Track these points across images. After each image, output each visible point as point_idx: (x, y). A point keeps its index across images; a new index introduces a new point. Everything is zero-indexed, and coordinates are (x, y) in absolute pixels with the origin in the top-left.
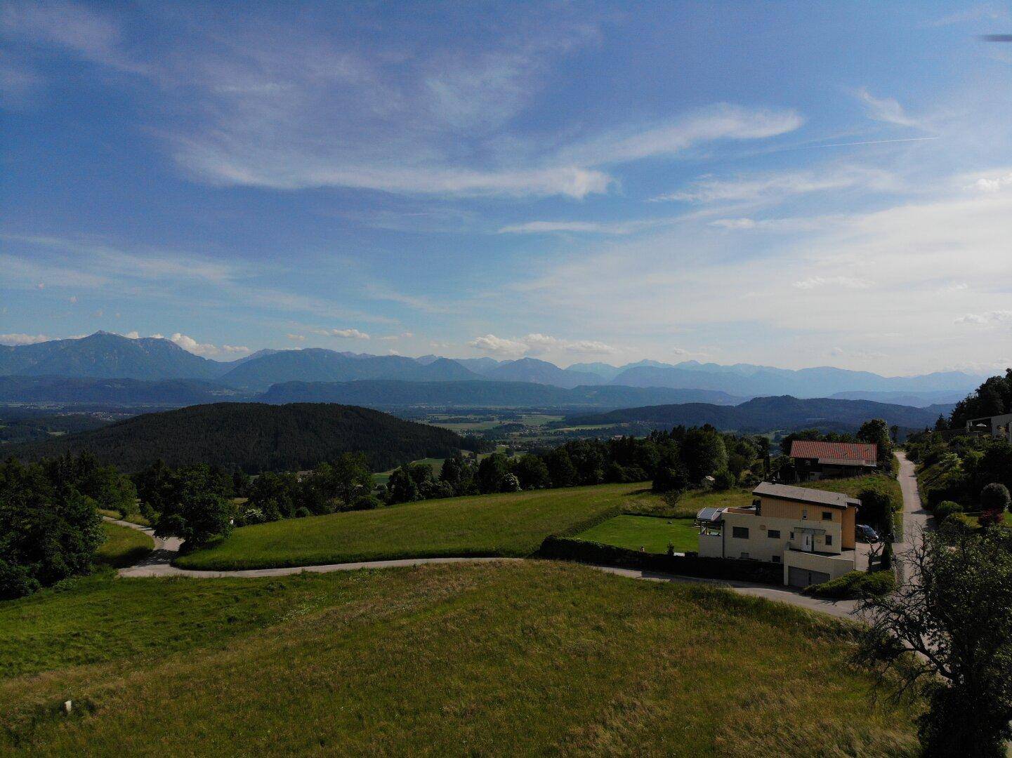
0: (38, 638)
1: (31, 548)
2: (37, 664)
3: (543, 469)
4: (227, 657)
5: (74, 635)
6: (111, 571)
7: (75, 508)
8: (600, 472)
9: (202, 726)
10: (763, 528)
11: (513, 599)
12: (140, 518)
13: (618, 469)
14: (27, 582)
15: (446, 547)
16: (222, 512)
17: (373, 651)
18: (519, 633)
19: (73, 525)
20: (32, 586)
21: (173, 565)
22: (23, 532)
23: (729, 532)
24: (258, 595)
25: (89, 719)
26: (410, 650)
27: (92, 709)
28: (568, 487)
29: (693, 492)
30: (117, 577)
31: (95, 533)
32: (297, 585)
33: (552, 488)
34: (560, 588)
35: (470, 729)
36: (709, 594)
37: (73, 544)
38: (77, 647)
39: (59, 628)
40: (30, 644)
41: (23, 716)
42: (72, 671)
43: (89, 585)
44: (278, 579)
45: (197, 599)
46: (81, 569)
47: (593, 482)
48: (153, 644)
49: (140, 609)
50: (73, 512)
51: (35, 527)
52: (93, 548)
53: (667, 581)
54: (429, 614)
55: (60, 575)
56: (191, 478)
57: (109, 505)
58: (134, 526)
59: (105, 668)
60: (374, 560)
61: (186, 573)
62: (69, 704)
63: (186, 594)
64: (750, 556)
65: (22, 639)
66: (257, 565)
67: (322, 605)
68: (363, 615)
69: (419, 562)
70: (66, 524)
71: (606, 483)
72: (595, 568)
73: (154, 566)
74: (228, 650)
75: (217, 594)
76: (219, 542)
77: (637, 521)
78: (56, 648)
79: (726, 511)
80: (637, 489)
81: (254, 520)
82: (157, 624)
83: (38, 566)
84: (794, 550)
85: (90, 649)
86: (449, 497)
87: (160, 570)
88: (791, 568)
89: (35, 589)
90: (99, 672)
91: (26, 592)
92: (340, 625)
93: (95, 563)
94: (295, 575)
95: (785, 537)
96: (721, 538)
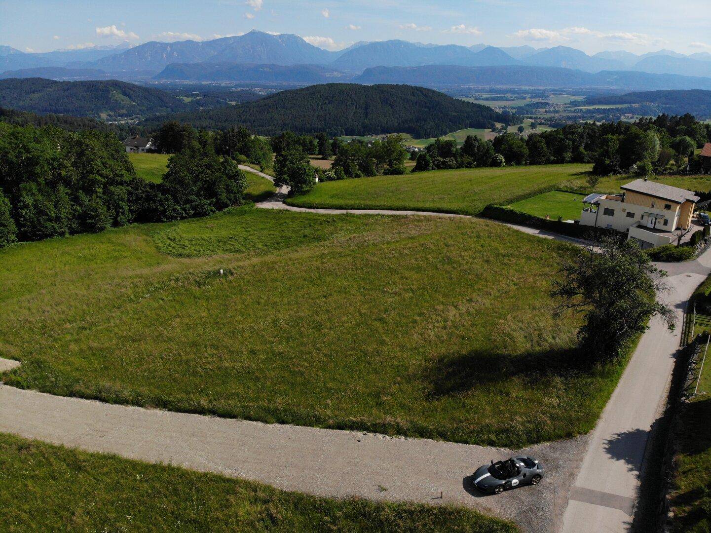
0: (213, 238)
1: (210, 190)
2: (212, 251)
4: (295, 255)
5: (232, 238)
6: (252, 204)
7: (231, 170)
8: (568, 155)
9: (278, 284)
10: (624, 210)
12: (271, 171)
13: (582, 153)
14: (209, 208)
15: (428, 205)
17: (363, 259)
18: (440, 259)
19: (230, 179)
20: (212, 210)
21: (284, 203)
22: (206, 181)
23: (602, 211)
24: (321, 224)
25: (230, 278)
27: (232, 274)
28: (540, 164)
29: (619, 176)
30: (255, 207)
31: (242, 183)
32: (342, 220)
33: (528, 165)
34: (478, 237)
36: (568, 249)
37: (231, 189)
38: (231, 244)
39: (224, 233)
40: (209, 241)
41: (202, 275)
42: (228, 256)
43: (241, 211)
44: (334, 216)
45: (291, 223)
46: (236, 202)
47: (561, 161)
48: (266, 245)
49: (262, 226)
50: (230, 172)
51: (211, 179)
52: (242, 191)
54: (398, 244)
55: (226, 205)
56: (291, 155)
57: (256, 161)
58: (267, 177)
59: (243, 255)
60: (387, 209)
61: (289, 208)
62: (222, 271)
63: (287, 220)
64: (612, 227)
65: (206, 238)
67: (351, 232)
69: (409, 213)
70: (227, 179)
71: (571, 163)
73: (274, 202)
74: (298, 252)
75: (302, 222)
76: (308, 191)
77: (560, 196)
78: (221, 244)
79: (604, 197)
80: (584, 170)
81: (330, 179)
82: (269, 235)
83: (214, 200)
84: (640, 226)
85: (237, 246)
86: (454, 168)
87: (277, 205)
88: (632, 237)
89: (213, 212)
90: (239, 257)
91: (209, 213)
92: (352, 245)
93: (244, 199)
94: (343, 214)
95: (637, 218)
96: (595, 214)
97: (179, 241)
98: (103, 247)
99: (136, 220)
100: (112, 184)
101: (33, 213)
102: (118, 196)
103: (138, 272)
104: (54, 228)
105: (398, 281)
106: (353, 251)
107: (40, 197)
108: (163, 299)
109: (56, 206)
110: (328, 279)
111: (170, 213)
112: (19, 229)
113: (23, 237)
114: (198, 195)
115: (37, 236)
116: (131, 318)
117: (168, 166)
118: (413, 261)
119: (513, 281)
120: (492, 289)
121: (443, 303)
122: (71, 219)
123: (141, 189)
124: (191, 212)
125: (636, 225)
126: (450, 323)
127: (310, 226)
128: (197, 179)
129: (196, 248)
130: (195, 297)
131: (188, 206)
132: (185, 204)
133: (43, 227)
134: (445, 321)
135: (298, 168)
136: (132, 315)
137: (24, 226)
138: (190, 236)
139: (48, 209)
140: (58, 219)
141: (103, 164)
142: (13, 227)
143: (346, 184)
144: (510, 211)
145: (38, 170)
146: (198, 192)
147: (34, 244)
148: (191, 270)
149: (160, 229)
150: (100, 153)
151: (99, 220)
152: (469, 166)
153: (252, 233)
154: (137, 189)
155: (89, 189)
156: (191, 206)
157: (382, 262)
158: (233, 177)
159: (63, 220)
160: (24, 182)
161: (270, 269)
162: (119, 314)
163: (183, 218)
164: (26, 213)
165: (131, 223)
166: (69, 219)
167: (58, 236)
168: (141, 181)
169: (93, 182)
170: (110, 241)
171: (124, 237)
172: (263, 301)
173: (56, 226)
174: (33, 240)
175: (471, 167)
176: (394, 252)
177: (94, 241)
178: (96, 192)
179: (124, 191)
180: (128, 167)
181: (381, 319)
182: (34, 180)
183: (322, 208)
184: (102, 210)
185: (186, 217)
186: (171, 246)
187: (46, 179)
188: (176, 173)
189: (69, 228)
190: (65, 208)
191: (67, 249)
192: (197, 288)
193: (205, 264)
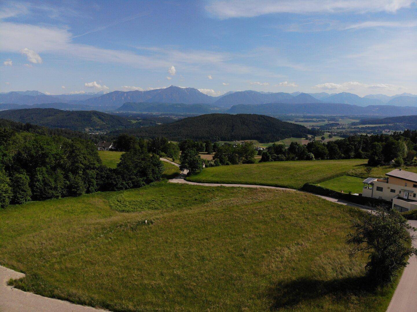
0: (143, 201)
1: (143, 173)
2: (142, 208)
4: (190, 212)
5: (153, 201)
6: (166, 180)
7: (156, 161)
8: (352, 154)
9: (178, 230)
10: (389, 188)
12: (178, 161)
13: (361, 153)
14: (142, 183)
15: (270, 182)
16: (199, 164)
19: (155, 166)
20: (143, 184)
21: (185, 179)
22: (141, 168)
23: (375, 188)
24: (206, 192)
25: (151, 225)
27: (152, 223)
28: (336, 159)
29: (384, 167)
30: (168, 182)
31: (161, 169)
32: (218, 190)
33: (329, 159)
34: (301, 203)
36: (356, 211)
37: (155, 172)
38: (153, 204)
39: (149, 198)
40: (141, 202)
41: (135, 223)
42: (150, 212)
43: (160, 185)
44: (213, 187)
45: (188, 192)
46: (158, 179)
47: (348, 157)
48: (173, 205)
49: (171, 193)
50: (155, 162)
51: (144, 166)
52: (161, 173)
55: (152, 181)
57: (170, 156)
58: (176, 165)
59: (159, 211)
60: (244, 184)
61: (187, 182)
62: (146, 221)
63: (186, 190)
64: (383, 198)
65: (139, 201)
66: (208, 182)
67: (223, 198)
68: (232, 203)
70: (153, 166)
73: (179, 179)
74: (191, 209)
75: (194, 191)
76: (199, 173)
77: (349, 179)
78: (147, 204)
79: (376, 180)
80: (362, 163)
81: (212, 166)
82: (175, 199)
83: (145, 178)
84: (399, 198)
85: (156, 205)
86: (283, 160)
87: (180, 181)
88: (395, 205)
89: (144, 185)
90: (157, 212)
91: (141, 186)
92: (224, 206)
93: (162, 177)
94: (218, 186)
95: (397, 192)
96: (371, 190)
97: (123, 202)
98: (80, 205)
99: (99, 190)
100: (88, 169)
101: (42, 185)
102: (91, 175)
103: (98, 221)
104: (53, 194)
105: (252, 229)
106: (224, 210)
107: (47, 176)
108: (111, 238)
109: (55, 181)
110: (209, 227)
111: (119, 186)
112: (33, 194)
113: (35, 198)
114: (136, 175)
115: (43, 198)
116: (92, 250)
117: (121, 159)
118: (261, 217)
119: (323, 231)
120: (311, 236)
121: (280, 245)
122: (62, 189)
123: (104, 172)
124: (132, 185)
125: (397, 197)
126: (285, 259)
127: (199, 193)
128: (136, 166)
129: (133, 207)
130: (130, 238)
131: (130, 181)
132: (128, 180)
133: (47, 193)
134: (282, 257)
135: (194, 160)
136: (92, 248)
137: (36, 192)
138: (130, 199)
139: (51, 182)
140: (56, 188)
141: (85, 158)
142: (30, 192)
143: (221, 168)
144: (320, 188)
145: (47, 160)
146: (137, 173)
147: (40, 202)
148: (129, 221)
149: (113, 195)
150: (83, 152)
151: (78, 190)
152: (293, 159)
153: (165, 197)
154: (102, 172)
155: (75, 172)
156: (132, 181)
157: (242, 217)
158: (157, 165)
159: (58, 189)
160: (40, 167)
161: (174, 220)
162: (85, 247)
163: (126, 188)
164: (38, 185)
165: (97, 191)
167: (55, 198)
168: (105, 167)
169: (78, 167)
170: (84, 202)
171: (92, 199)
172: (169, 241)
173: (54, 192)
174: (40, 200)
175: (294, 160)
176: (249, 211)
177: (74, 201)
178: (79, 173)
179: (95, 173)
180: (98, 159)
181: (242, 255)
182: (45, 166)
183: (206, 183)
184: (81, 183)
185: (128, 188)
186: (118, 205)
187: (51, 166)
188: (125, 163)
189: (61, 193)
190: (60, 182)
191: (59, 206)
192: (131, 232)
193: (137, 216)
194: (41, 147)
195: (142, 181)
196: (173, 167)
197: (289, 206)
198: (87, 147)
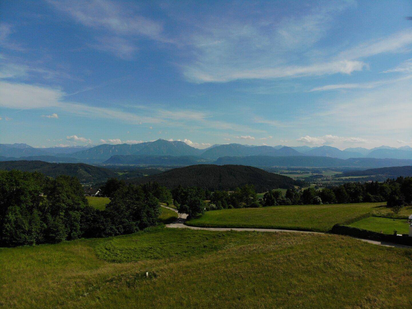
0: (137, 248)
1: (136, 216)
2: (137, 258)
3: (333, 195)
4: (203, 261)
5: (151, 248)
6: (163, 225)
7: (152, 201)
8: (361, 198)
9: (193, 286)
11: (320, 249)
12: (173, 206)
13: (370, 196)
15: (289, 225)
16: (201, 205)
17: (259, 265)
18: (322, 265)
19: (151, 207)
20: (136, 229)
21: (185, 224)
22: (134, 209)
24: (214, 238)
25: (154, 279)
26: (275, 266)
27: (155, 276)
28: (345, 203)
29: (407, 207)
30: (166, 227)
31: (158, 211)
32: (229, 235)
33: (337, 204)
34: (341, 247)
35: (300, 302)
37: (150, 215)
38: (151, 253)
39: (145, 245)
40: (135, 250)
41: (131, 277)
42: (149, 262)
43: (156, 230)
44: (222, 232)
45: (193, 237)
46: (153, 224)
47: (357, 201)
48: (177, 254)
49: (172, 240)
50: (151, 203)
51: (138, 208)
52: (158, 216)
53: (393, 247)
54: (282, 252)
55: (146, 226)
56: (190, 192)
57: (163, 201)
58: (171, 209)
59: (160, 261)
60: (259, 228)
61: (189, 227)
62: (147, 273)
63: (189, 235)
65: (133, 248)
66: (214, 226)
67: (239, 244)
68: (255, 250)
69: (277, 231)
70: (148, 207)
71: (364, 202)
72: (358, 239)
73: (178, 224)
74: (204, 258)
75: (200, 236)
76: (200, 216)
78: (144, 253)
80: (376, 206)
81: (214, 209)
82: (179, 246)
83: (139, 222)
85: (156, 254)
87: (180, 226)
90: (158, 262)
91: (134, 231)
92: (246, 253)
93: (158, 222)
94: (228, 231)
97: (113, 250)
98: (58, 253)
99: (83, 236)
100: (71, 210)
101: (13, 227)
102: (74, 218)
103: (80, 274)
104: (26, 239)
106: (248, 258)
107: (20, 216)
108: (99, 298)
109: (30, 223)
111: (108, 231)
114: (127, 218)
115: (12, 243)
122: (38, 233)
123: (91, 215)
124: (123, 230)
128: (128, 208)
129: (125, 256)
130: (126, 297)
131: (121, 226)
132: (119, 225)
133: (17, 237)
138: (121, 247)
139: (24, 224)
140: (29, 232)
141: (68, 197)
143: (225, 212)
144: (354, 229)
145: (22, 198)
146: (129, 216)
148: (123, 273)
149: (100, 242)
150: (67, 189)
151: (58, 235)
153: (165, 244)
154: (87, 214)
155: (55, 212)
156: (123, 226)
158: (153, 206)
159: (33, 233)
160: (12, 205)
161: (185, 273)
163: (116, 235)
164: (8, 227)
165: (80, 238)
166: (37, 233)
167: (28, 244)
168: (91, 208)
169: (59, 208)
170: (63, 250)
171: (74, 247)
172: (185, 302)
173: (27, 237)
175: (301, 204)
177: (51, 249)
178: (60, 215)
179: (79, 215)
180: (84, 199)
182: (19, 205)
183: (212, 227)
184: (62, 227)
185: (119, 234)
186: (107, 254)
187: (27, 205)
188: (115, 204)
189: (36, 239)
190: (36, 225)
191: (31, 255)
192: (128, 289)
193: (133, 267)
194: (16, 181)
195: (135, 225)
196: (169, 211)
197: (329, 251)
198: (72, 184)
